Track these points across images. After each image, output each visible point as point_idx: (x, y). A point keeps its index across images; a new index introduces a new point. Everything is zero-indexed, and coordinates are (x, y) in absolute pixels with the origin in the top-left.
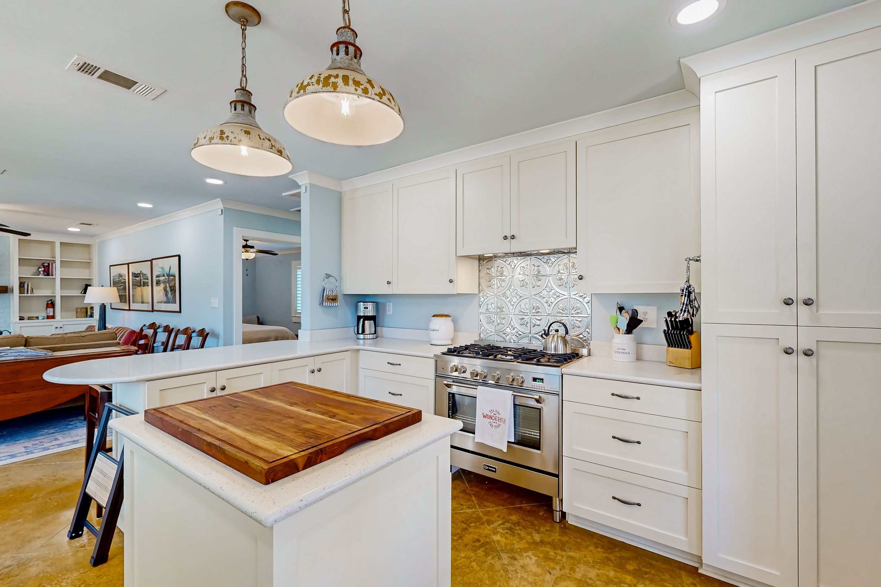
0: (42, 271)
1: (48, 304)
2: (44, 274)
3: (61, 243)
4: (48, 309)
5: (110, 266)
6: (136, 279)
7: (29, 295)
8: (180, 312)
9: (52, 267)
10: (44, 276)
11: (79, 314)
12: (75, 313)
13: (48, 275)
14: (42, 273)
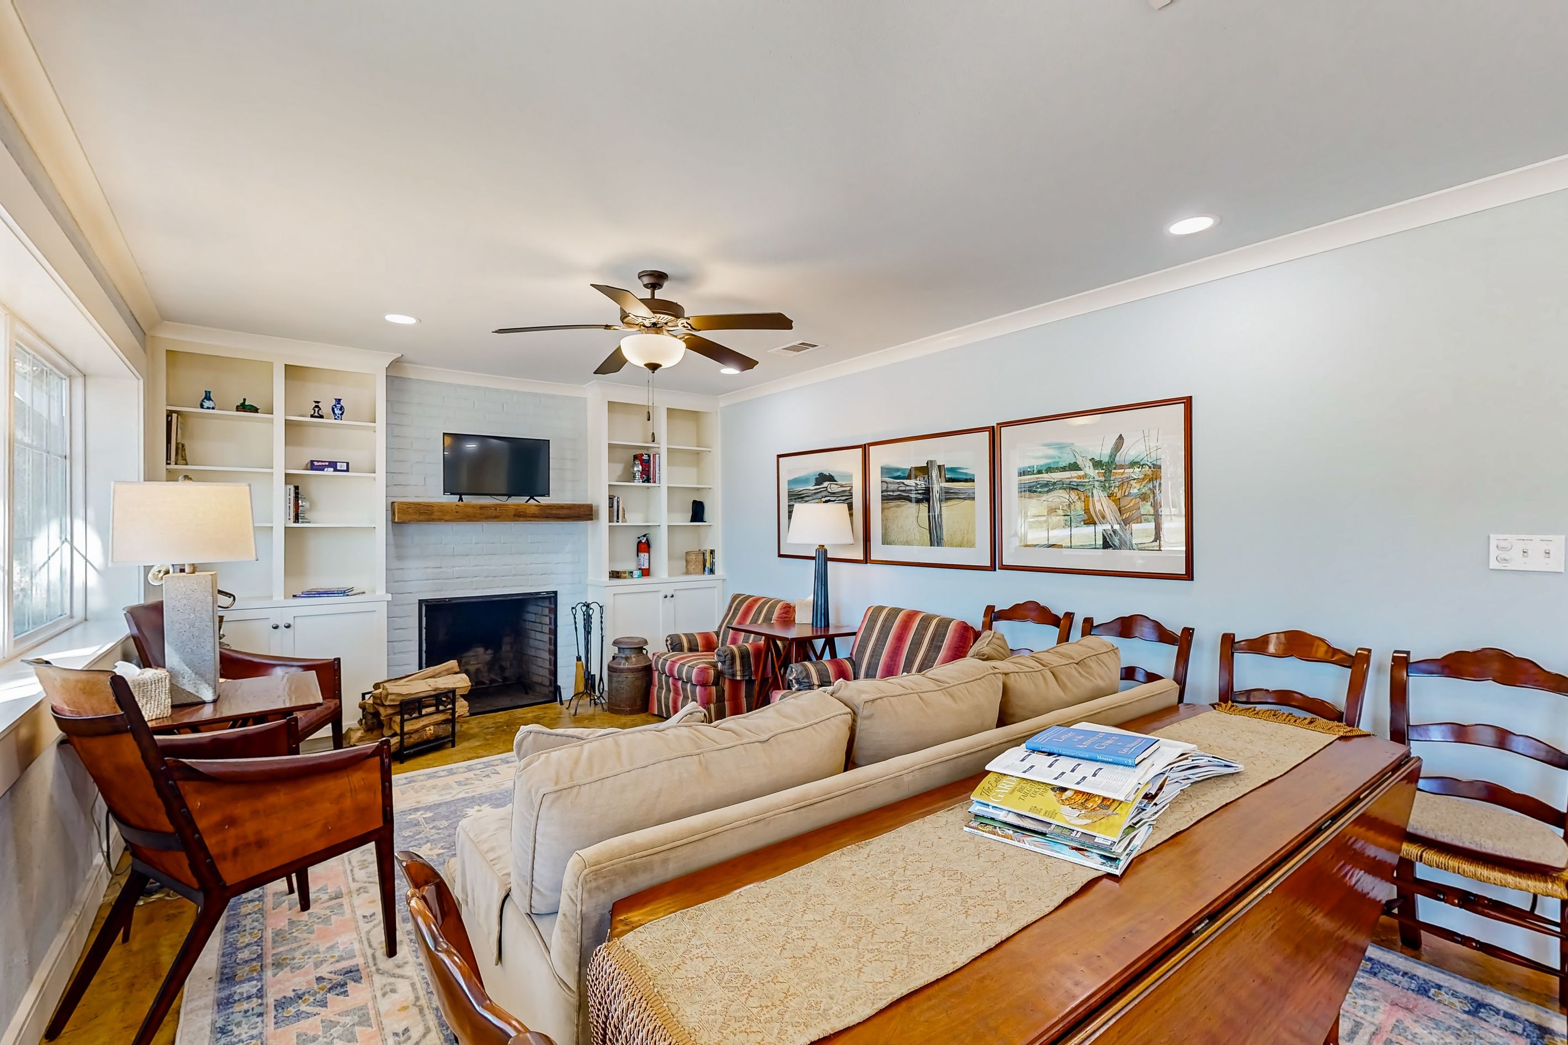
0: (639, 471)
1: (640, 542)
2: (642, 478)
3: (668, 408)
4: (642, 555)
5: (779, 456)
6: (903, 483)
7: (620, 524)
8: (1189, 575)
9: (654, 463)
10: (643, 482)
11: (693, 567)
12: (684, 563)
13: (648, 480)
14: (638, 475)
